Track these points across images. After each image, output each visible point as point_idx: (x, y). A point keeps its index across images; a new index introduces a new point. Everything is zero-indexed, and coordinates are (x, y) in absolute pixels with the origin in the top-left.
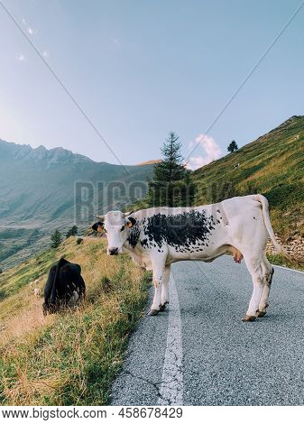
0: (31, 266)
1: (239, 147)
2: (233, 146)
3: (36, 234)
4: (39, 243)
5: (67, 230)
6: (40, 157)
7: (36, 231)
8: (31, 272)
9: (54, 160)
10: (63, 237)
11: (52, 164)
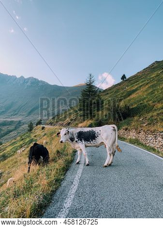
0: (18, 141)
1: (127, 78)
2: (124, 77)
3: (20, 123)
4: (21, 128)
5: (36, 121)
6: (21, 82)
7: (20, 122)
8: (18, 144)
9: (29, 84)
10: (35, 125)
11: (28, 86)
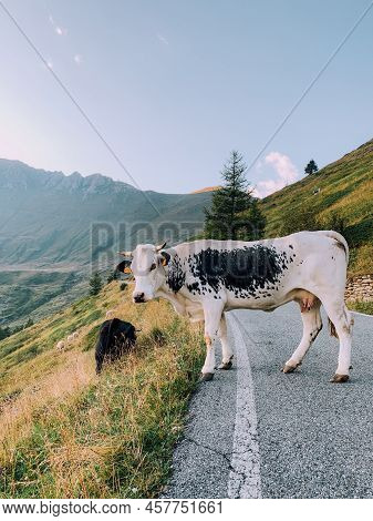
0: (66, 317)
1: (320, 168)
2: (311, 167)
3: (72, 278)
4: (75, 289)
5: (109, 274)
6: (74, 186)
7: (72, 275)
8: (67, 324)
9: (91, 189)
10: (104, 282)
11: (88, 194)
